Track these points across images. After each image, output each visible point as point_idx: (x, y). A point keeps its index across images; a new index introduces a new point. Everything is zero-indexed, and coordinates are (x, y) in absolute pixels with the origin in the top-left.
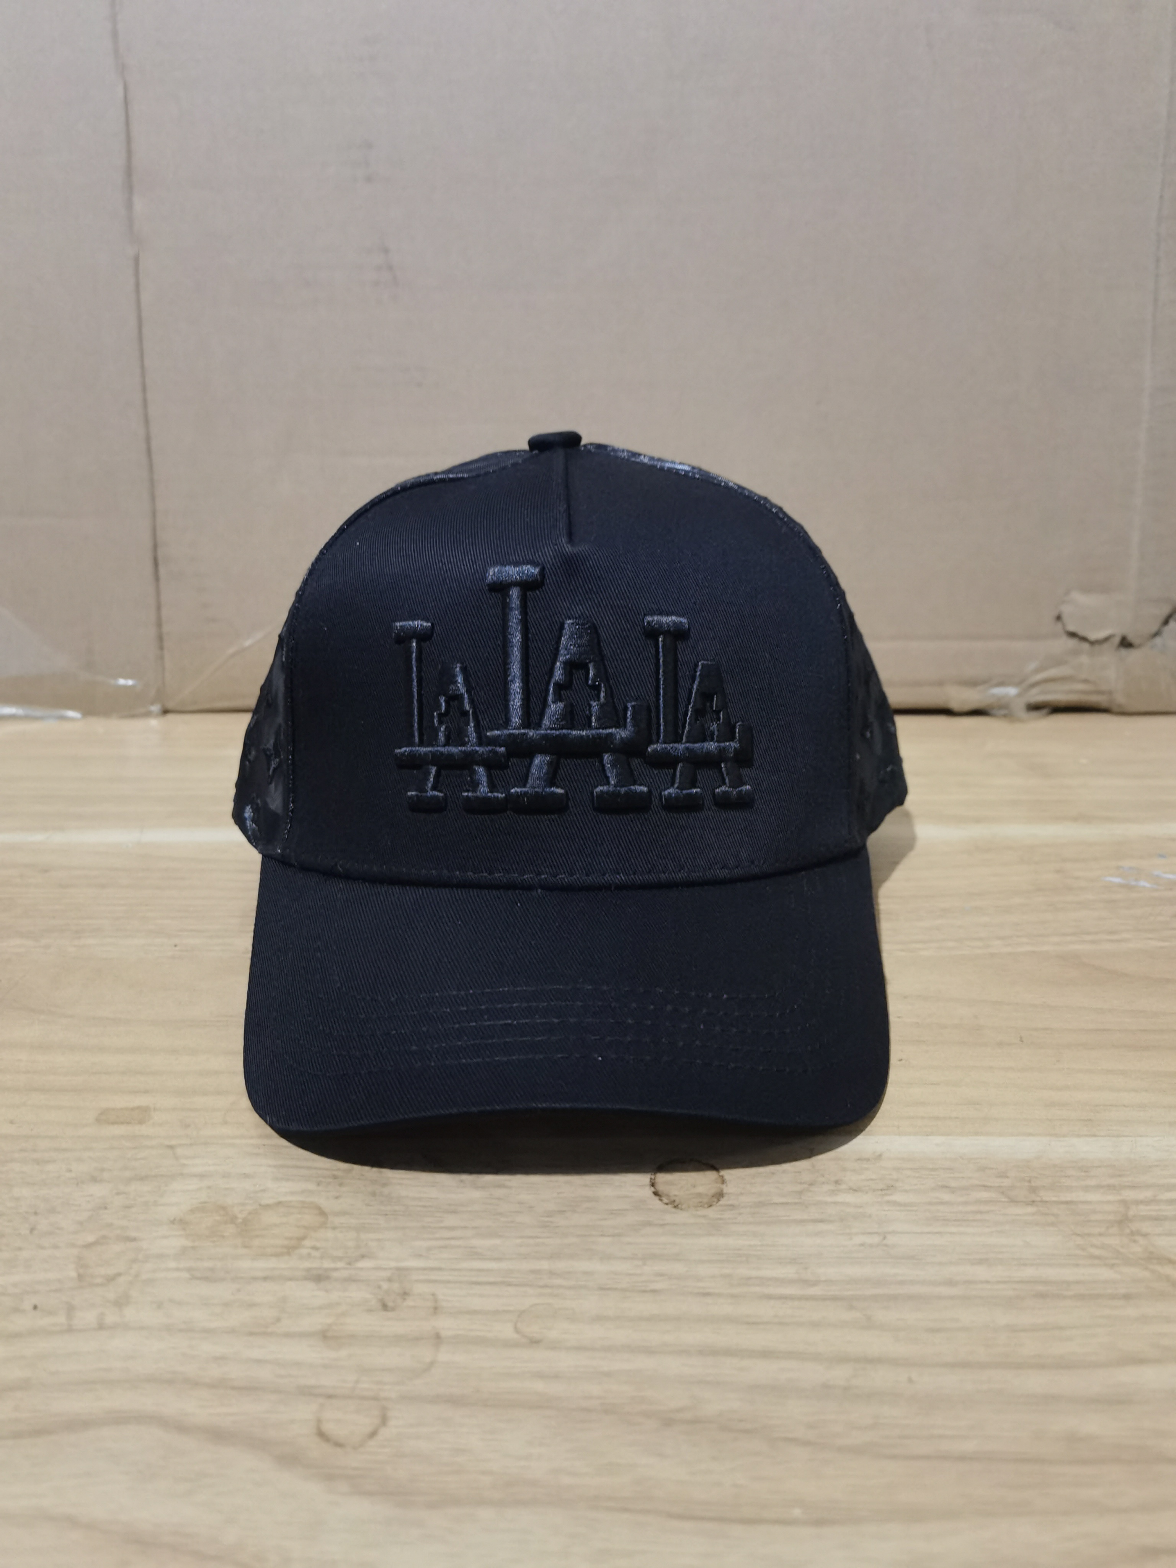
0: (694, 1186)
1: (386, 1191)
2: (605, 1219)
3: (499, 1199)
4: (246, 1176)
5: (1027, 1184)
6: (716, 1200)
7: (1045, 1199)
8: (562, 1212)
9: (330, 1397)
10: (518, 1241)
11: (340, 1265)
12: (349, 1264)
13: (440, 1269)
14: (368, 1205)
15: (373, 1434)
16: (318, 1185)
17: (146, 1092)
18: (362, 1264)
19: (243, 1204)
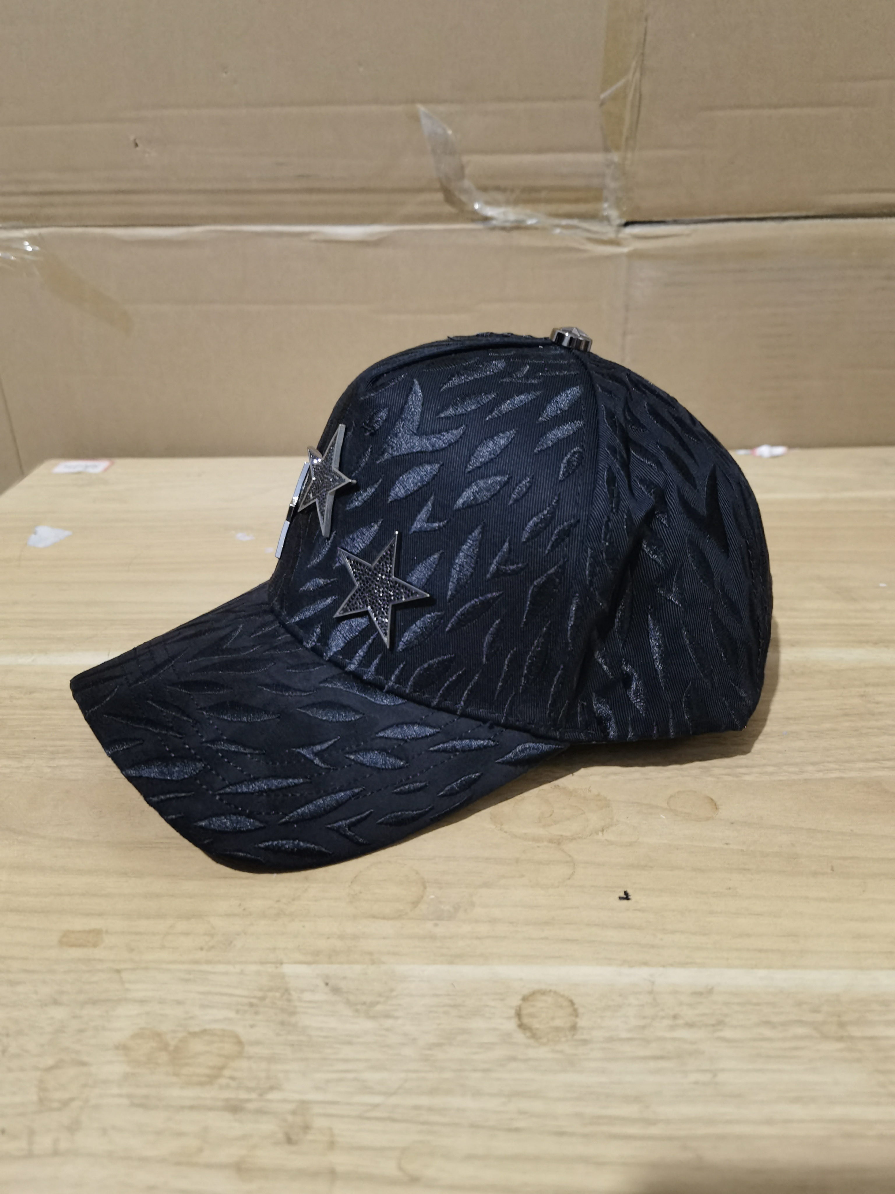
0: (553, 1018)
1: (293, 1020)
2: (476, 1053)
3: (387, 1030)
4: (179, 1003)
5: (836, 1019)
6: (571, 1034)
7: (852, 1034)
8: (440, 1045)
10: (403, 1075)
11: (253, 1096)
12: (261, 1095)
13: (337, 1103)
14: (278, 1035)
16: (237, 1012)
17: (100, 915)
18: (271, 1096)
19: (174, 1032)
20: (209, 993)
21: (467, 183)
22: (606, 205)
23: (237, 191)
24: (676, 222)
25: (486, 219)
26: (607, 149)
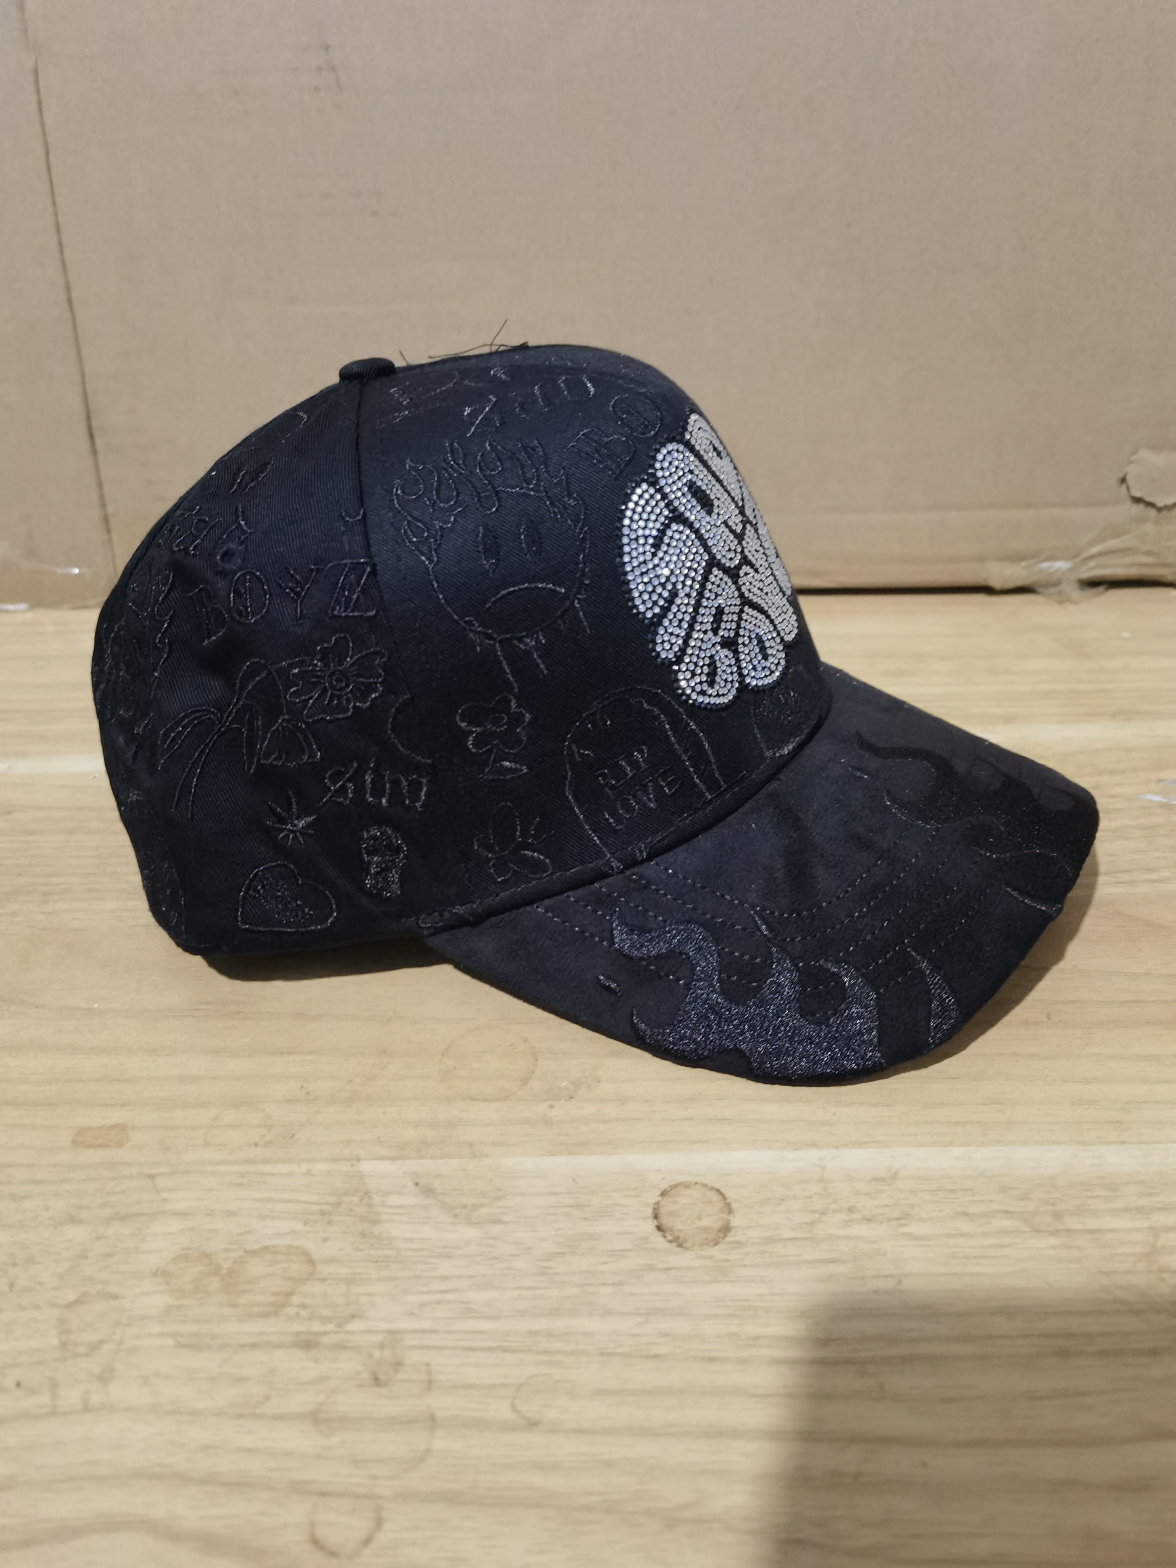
0: (700, 1218)
1: (376, 1230)
2: (606, 1263)
3: (494, 1238)
5: (1051, 1208)
6: (722, 1236)
7: (1071, 1227)
8: (560, 1255)
9: (323, 1494)
10: (516, 1293)
11: (330, 1327)
12: (339, 1326)
13: (434, 1331)
14: (358, 1249)
15: (368, 1541)
16: (306, 1223)
17: (123, 1105)
18: (351, 1326)
19: (228, 1250)
20: (269, 1200)
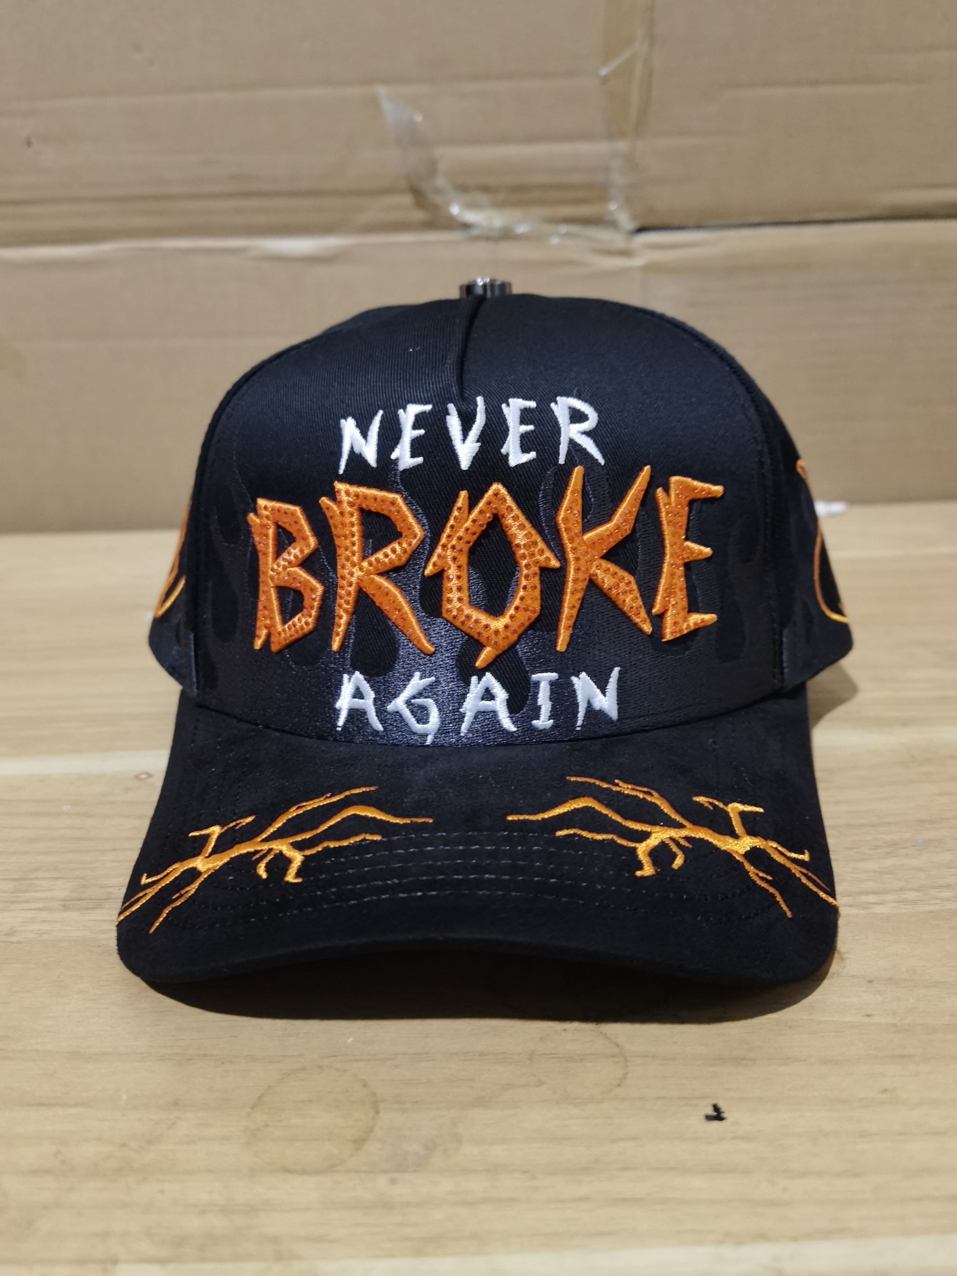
21: (440, 182)
22: (613, 207)
23: (156, 198)
24: (699, 227)
25: (466, 226)
26: (611, 136)
